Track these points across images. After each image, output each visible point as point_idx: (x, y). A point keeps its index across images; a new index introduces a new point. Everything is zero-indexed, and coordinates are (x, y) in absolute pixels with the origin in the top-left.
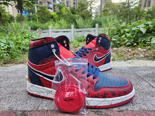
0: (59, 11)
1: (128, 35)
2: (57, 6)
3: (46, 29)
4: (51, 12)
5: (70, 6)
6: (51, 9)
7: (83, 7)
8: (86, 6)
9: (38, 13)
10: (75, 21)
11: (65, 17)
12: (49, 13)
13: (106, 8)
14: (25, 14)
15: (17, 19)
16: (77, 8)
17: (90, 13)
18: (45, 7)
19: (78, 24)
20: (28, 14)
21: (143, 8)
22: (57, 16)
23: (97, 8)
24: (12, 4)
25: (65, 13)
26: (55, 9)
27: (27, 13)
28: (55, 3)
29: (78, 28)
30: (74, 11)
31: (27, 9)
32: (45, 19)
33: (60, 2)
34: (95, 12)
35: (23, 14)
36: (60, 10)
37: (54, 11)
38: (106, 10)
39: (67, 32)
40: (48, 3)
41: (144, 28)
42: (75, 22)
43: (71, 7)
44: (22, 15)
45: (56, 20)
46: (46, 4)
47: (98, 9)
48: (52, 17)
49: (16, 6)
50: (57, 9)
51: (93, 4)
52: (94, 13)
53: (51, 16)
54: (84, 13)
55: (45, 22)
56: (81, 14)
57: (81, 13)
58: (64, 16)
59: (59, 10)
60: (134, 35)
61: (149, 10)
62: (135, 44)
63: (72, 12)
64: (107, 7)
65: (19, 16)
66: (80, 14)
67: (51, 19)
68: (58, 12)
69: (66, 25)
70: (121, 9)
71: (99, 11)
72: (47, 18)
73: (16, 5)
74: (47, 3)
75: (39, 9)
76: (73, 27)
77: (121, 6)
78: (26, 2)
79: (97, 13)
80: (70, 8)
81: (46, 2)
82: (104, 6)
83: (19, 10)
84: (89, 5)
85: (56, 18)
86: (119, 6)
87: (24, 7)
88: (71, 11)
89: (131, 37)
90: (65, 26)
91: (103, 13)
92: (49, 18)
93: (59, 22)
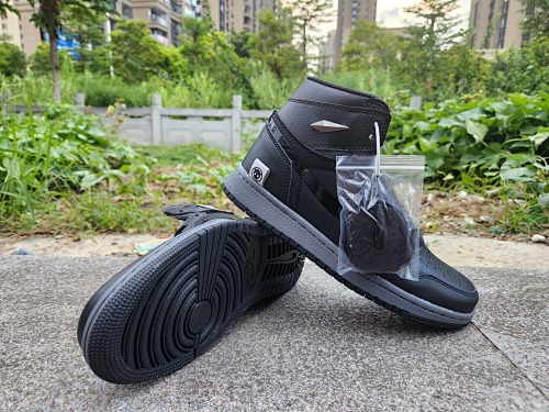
0: (190, 43)
1: (426, 143)
2: (184, 26)
3: (140, 106)
4: (162, 45)
5: (230, 28)
6: (164, 34)
7: (277, 35)
8: (288, 33)
9: (114, 46)
10: (246, 82)
11: (212, 65)
12: (155, 49)
13: (356, 41)
14: (66, 48)
15: (37, 64)
16: (254, 36)
17: (301, 58)
18: (143, 26)
19: (256, 95)
20: (78, 47)
21: (480, 51)
22: (183, 61)
23: (325, 40)
24: (19, 8)
25: (211, 51)
26: (177, 34)
27: (74, 41)
28: (178, 15)
29: (257, 107)
30: (245, 46)
31: (73, 30)
32: (140, 67)
33: (198, 10)
34: (317, 55)
35: (59, 47)
36: (195, 40)
37: (175, 42)
38: (356, 50)
39: (217, 118)
40: (153, 12)
41: (480, 121)
42: (247, 88)
43: (234, 33)
44: (56, 50)
45: (179, 73)
46: (147, 14)
47: (328, 43)
48: (166, 63)
49: (34, 15)
50: (185, 35)
51: (311, 27)
52: (315, 58)
53: (160, 60)
54: (280, 55)
55: (138, 79)
56: (267, 59)
57: (270, 55)
58: (209, 60)
59: (192, 39)
60: (445, 144)
61: (498, 59)
62: (450, 177)
63: (237, 51)
64: (360, 41)
65: (46, 52)
66: (264, 57)
67: (161, 70)
68: (186, 47)
69: (216, 95)
70: (408, 49)
71: (330, 51)
72: (147, 65)
73: (37, 12)
74: (150, 13)
75: (120, 31)
76: (240, 105)
77: (408, 39)
78: (72, 6)
79: (323, 57)
80: (230, 33)
81: (145, 7)
82: (351, 36)
83: (44, 30)
84: (297, 28)
85: (180, 66)
86: (401, 39)
87: (65, 20)
88: (234, 47)
89: (437, 150)
90: (211, 98)
91: (344, 59)
92: (155, 65)
93: (191, 81)
